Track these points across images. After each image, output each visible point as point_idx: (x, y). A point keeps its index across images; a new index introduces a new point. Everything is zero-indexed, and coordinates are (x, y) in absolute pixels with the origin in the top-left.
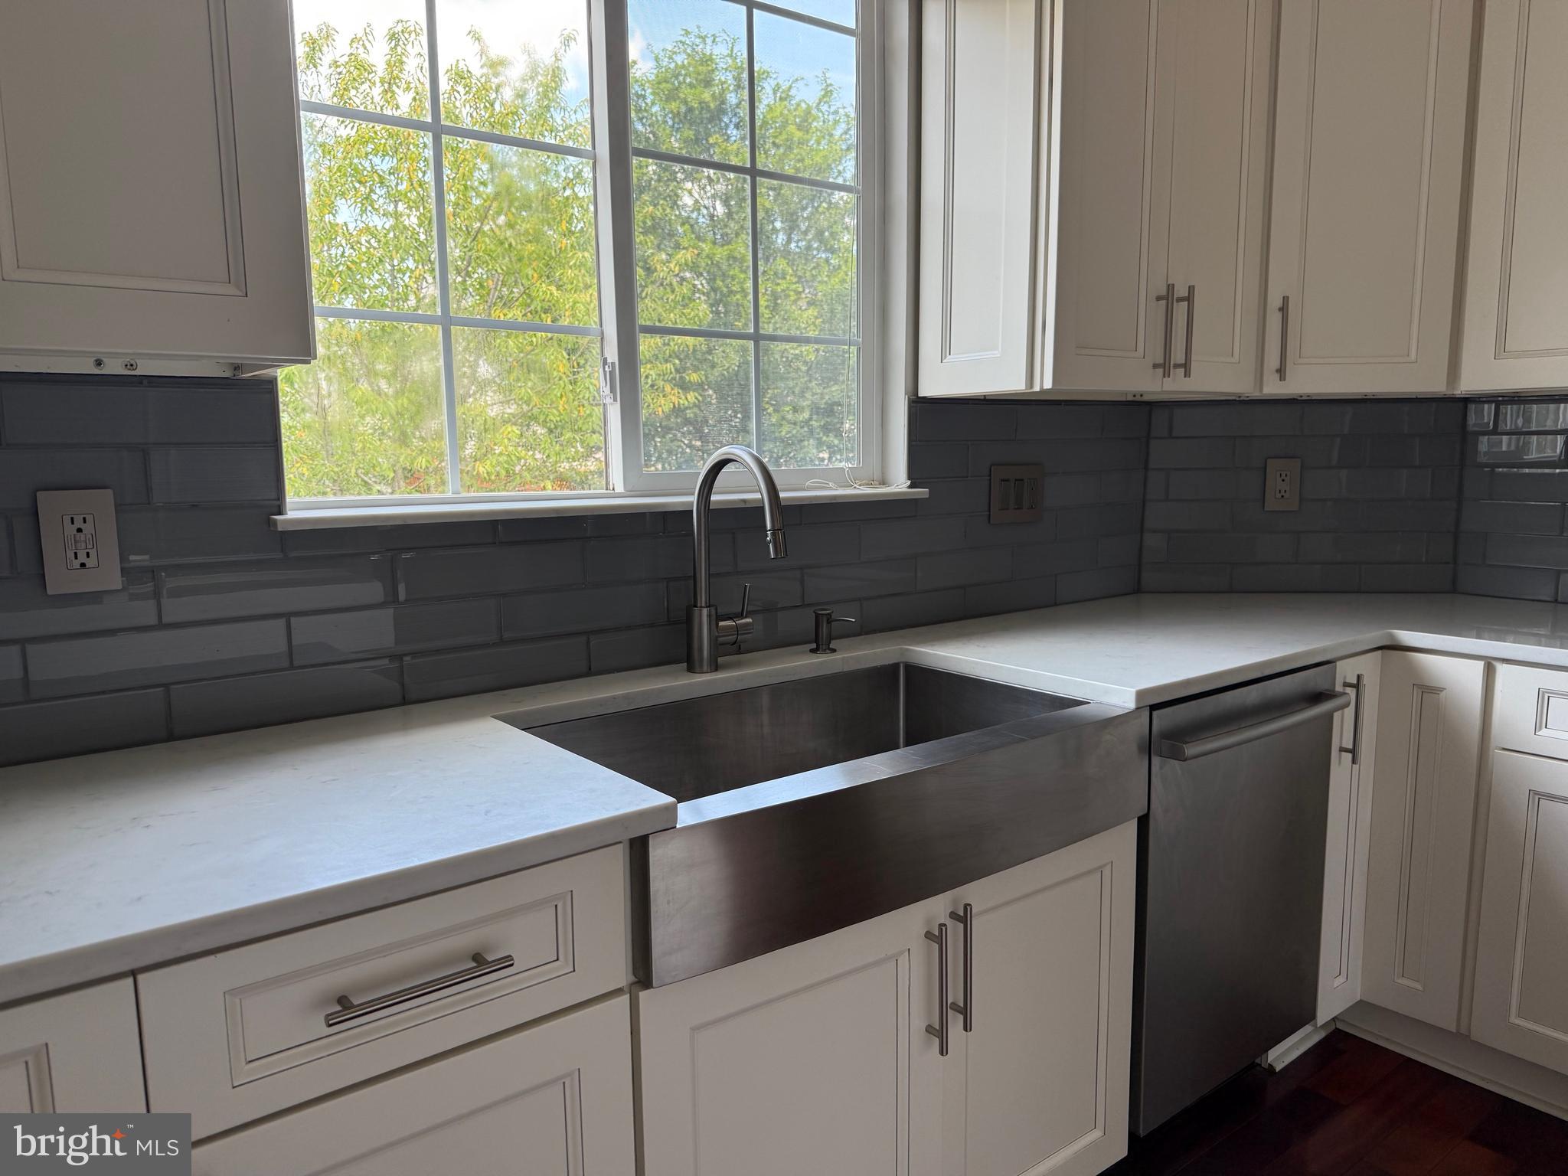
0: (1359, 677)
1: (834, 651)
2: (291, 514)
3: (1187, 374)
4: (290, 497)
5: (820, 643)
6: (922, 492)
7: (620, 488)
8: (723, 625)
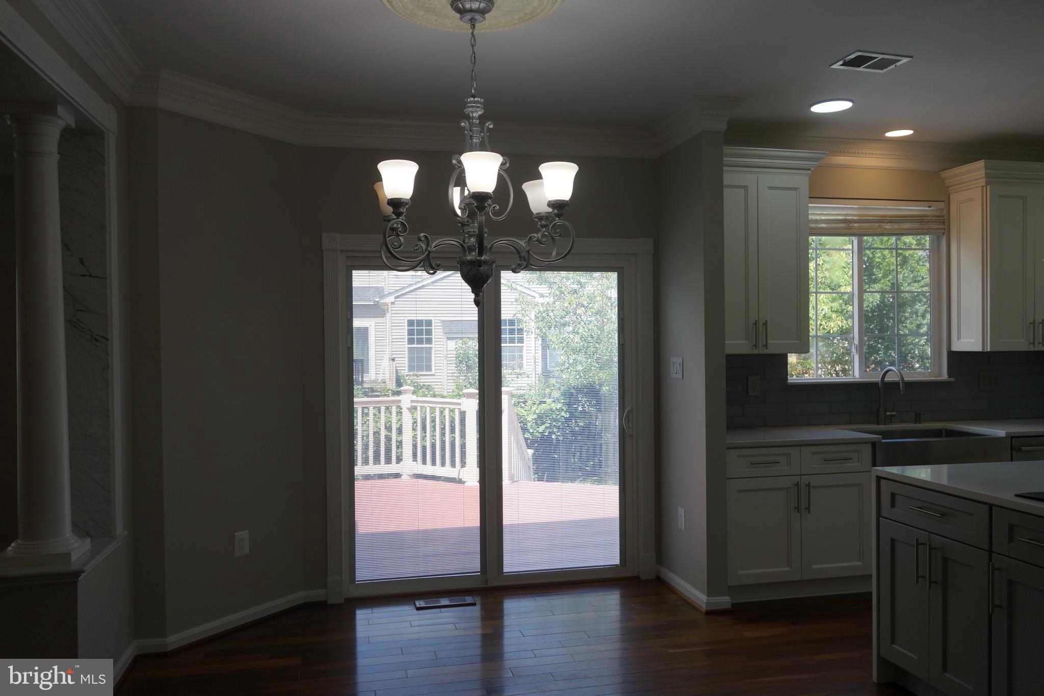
1: (918, 424)
2: (789, 381)
4: (789, 377)
5: (917, 421)
6: (952, 379)
7: (857, 377)
8: (888, 413)
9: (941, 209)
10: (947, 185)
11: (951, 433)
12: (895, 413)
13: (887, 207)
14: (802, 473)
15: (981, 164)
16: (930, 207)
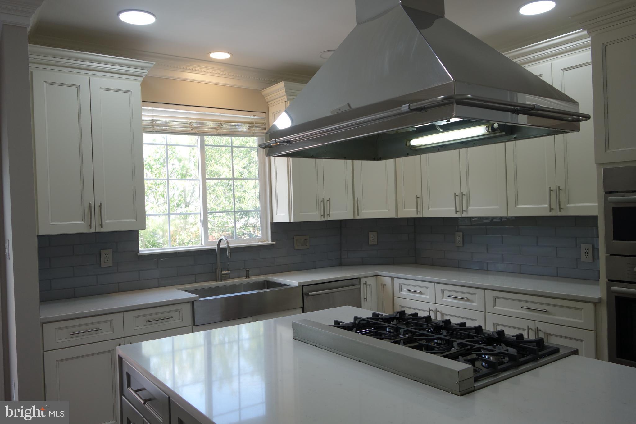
0: (366, 282)
1: (250, 278)
2: (140, 252)
3: (330, 217)
4: (140, 249)
5: (247, 276)
6: (274, 243)
7: (204, 245)
8: (223, 272)
9: (263, 118)
10: (267, 101)
11: (270, 284)
12: (229, 272)
13: (222, 114)
14: (125, 336)
15: (281, 85)
16: (255, 116)
